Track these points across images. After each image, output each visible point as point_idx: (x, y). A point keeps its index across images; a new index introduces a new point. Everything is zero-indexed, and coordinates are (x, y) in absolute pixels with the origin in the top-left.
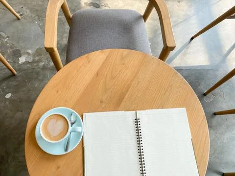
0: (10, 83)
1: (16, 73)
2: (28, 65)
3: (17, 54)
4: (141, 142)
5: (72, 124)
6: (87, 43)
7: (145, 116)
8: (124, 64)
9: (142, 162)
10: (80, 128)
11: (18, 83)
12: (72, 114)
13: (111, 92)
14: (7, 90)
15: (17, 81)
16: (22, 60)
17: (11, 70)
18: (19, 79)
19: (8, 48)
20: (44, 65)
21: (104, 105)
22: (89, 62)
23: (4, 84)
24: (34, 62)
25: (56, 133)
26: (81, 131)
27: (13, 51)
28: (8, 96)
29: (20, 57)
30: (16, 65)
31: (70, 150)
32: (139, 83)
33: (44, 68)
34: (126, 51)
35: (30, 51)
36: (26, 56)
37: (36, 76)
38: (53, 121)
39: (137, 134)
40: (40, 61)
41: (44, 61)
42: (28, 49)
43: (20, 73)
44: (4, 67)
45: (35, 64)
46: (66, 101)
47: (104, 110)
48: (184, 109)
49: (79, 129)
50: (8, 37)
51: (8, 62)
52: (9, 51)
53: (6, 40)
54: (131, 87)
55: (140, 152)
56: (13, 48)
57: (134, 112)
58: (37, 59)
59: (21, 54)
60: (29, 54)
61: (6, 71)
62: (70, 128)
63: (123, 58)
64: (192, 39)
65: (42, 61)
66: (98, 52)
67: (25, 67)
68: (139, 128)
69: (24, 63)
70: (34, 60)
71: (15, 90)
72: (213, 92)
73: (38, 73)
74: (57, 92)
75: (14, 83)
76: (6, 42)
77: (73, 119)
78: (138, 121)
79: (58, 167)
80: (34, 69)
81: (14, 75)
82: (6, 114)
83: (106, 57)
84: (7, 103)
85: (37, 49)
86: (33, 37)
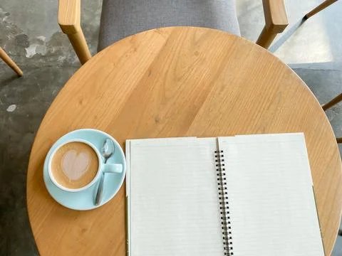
0: (14, 88)
1: (21, 72)
2: (41, 60)
3: (22, 42)
4: (225, 191)
5: (107, 158)
6: (133, 20)
7: (232, 146)
8: (197, 54)
9: (225, 224)
10: (121, 165)
11: (25, 88)
12: (105, 142)
13: (175, 103)
14: (9, 100)
15: (24, 86)
16: (31, 51)
17: (13, 68)
18: (27, 82)
19: (7, 32)
20: (65, 60)
21: (161, 127)
22: (135, 50)
23: (4, 90)
24: (49, 55)
25: (77, 175)
26: (121, 171)
27: (17, 38)
28: (12, 108)
29: (27, 47)
30: (22, 60)
31: (102, 202)
32: (223, 88)
33: (66, 65)
34: (201, 32)
35: (43, 38)
36: (37, 45)
37: (53, 77)
38: (72, 154)
39: (219, 177)
40: (59, 53)
41: (65, 53)
42: (39, 34)
43: (29, 73)
44: (3, 62)
45: (51, 59)
46: (96, 117)
47: (162, 135)
48: (302, 134)
49: (118, 168)
50: (8, 14)
51: (9, 55)
52: (10, 37)
53: (4, 20)
54: (209, 95)
55: (224, 208)
56: (16, 32)
57: (213, 139)
58: (54, 50)
59: (28, 42)
60: (41, 42)
61: (6, 69)
62: (102, 166)
63: (195, 43)
64: (305, 18)
65: (62, 54)
66: (151, 32)
67: (36, 63)
68: (222, 167)
69: (34, 58)
70: (49, 52)
71: (23, 99)
72: (335, 106)
73: (56, 74)
74: (81, 102)
75: (19, 89)
76: (5, 22)
77: (107, 150)
78: (221, 154)
79: (84, 230)
80: (49, 66)
81: (19, 76)
82: (10, 137)
83: (165, 41)
84: (10, 119)
85: (54, 35)
86: (46, 14)
